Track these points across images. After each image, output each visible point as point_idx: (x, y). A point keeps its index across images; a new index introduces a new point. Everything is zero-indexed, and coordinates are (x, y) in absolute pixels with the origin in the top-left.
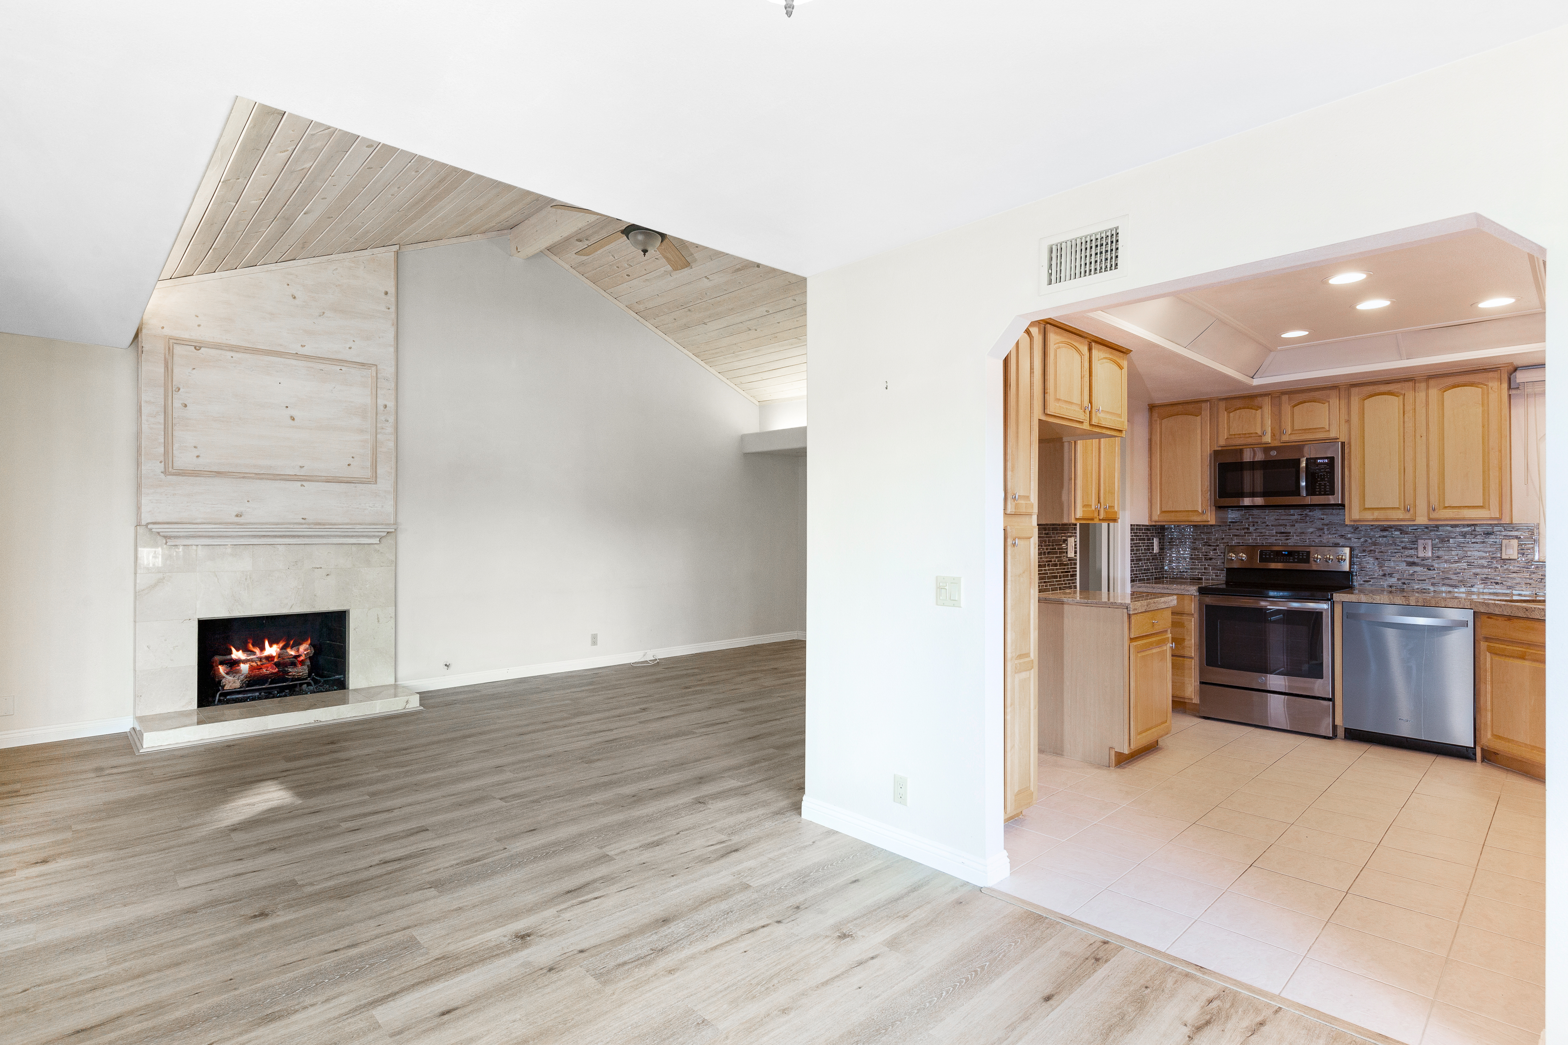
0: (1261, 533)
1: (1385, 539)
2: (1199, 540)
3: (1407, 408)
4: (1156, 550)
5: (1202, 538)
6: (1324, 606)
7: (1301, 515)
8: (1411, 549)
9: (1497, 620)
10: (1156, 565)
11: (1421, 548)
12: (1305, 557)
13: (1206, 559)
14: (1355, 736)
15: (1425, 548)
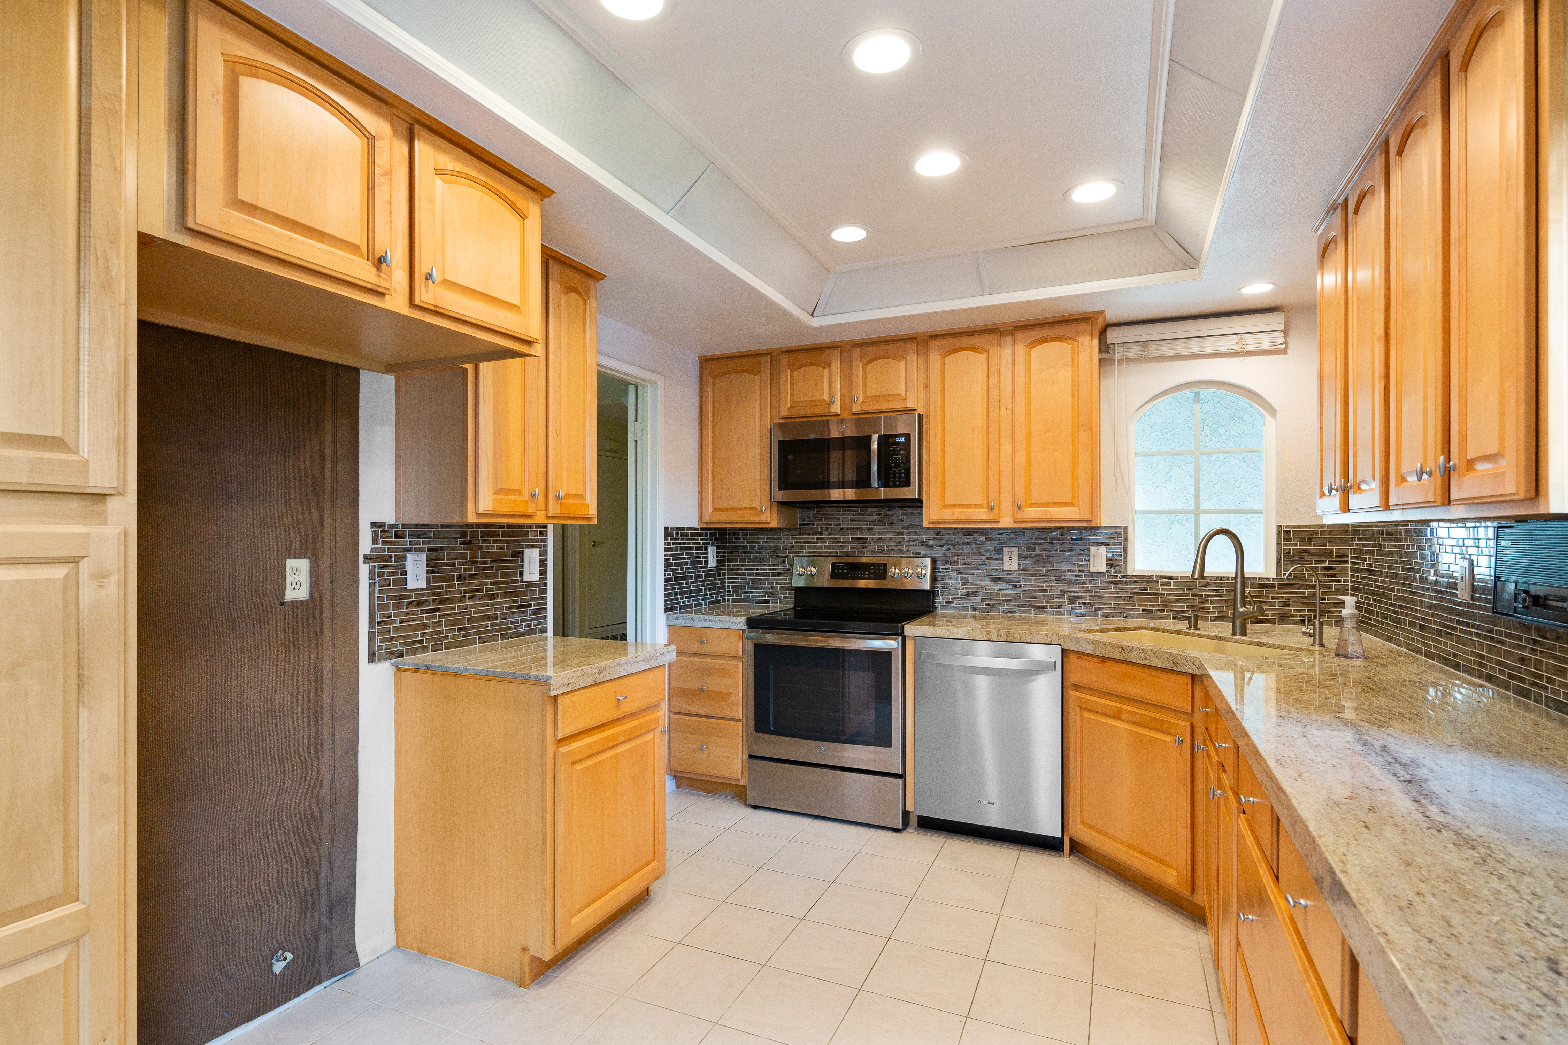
0: (835, 539)
1: (969, 546)
2: (765, 548)
3: (991, 369)
4: (712, 563)
5: (769, 546)
6: (891, 644)
7: (879, 514)
8: (996, 560)
9: (1088, 661)
10: (711, 584)
11: (1006, 558)
12: (879, 570)
13: (773, 575)
14: (929, 824)
15: (1010, 558)
